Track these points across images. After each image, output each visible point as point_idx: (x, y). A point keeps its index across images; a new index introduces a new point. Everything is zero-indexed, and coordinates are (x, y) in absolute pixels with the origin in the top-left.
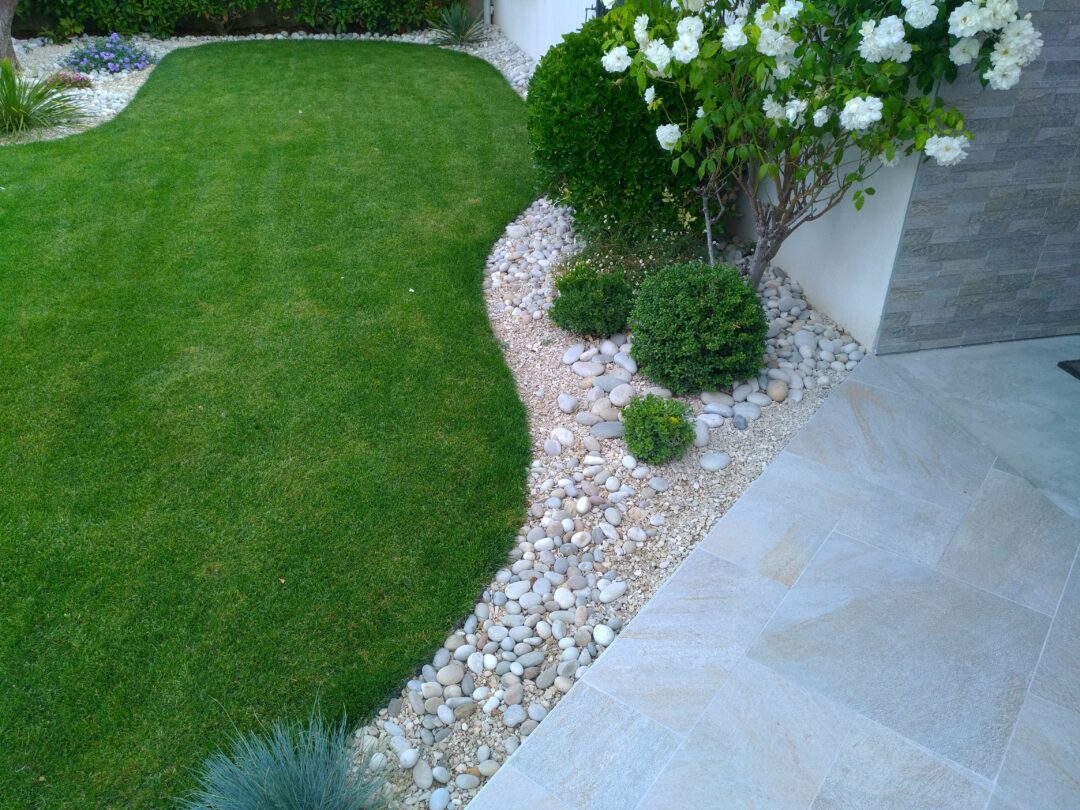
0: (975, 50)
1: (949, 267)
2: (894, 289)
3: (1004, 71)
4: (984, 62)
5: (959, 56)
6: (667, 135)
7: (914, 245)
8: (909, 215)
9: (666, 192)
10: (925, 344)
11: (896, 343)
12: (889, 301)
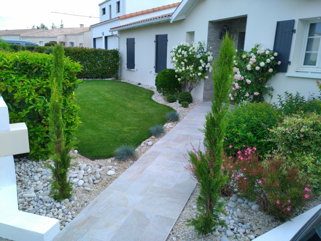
0: (208, 69)
1: (209, 92)
2: (204, 94)
3: (210, 70)
4: (208, 70)
5: (207, 69)
6: (179, 79)
7: (205, 89)
8: (204, 86)
9: (176, 89)
10: (208, 100)
11: (205, 100)
12: (203, 95)
